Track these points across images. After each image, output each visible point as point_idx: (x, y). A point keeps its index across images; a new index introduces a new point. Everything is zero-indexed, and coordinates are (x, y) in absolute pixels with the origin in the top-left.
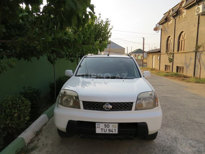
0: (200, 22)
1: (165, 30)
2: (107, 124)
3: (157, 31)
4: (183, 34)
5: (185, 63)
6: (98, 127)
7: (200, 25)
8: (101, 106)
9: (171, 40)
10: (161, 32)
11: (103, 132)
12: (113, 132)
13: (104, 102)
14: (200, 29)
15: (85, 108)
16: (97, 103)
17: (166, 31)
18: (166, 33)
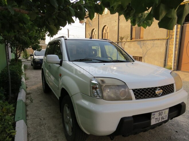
0: (120, 19)
1: (89, 23)
2: (161, 112)
3: (83, 24)
4: (106, 27)
5: (109, 51)
6: (153, 118)
7: (120, 21)
8: (153, 93)
9: (96, 32)
10: (86, 25)
11: (157, 122)
12: (164, 119)
13: (155, 87)
14: (120, 24)
15: (137, 97)
16: (145, 90)
17: (91, 24)
18: (91, 26)
